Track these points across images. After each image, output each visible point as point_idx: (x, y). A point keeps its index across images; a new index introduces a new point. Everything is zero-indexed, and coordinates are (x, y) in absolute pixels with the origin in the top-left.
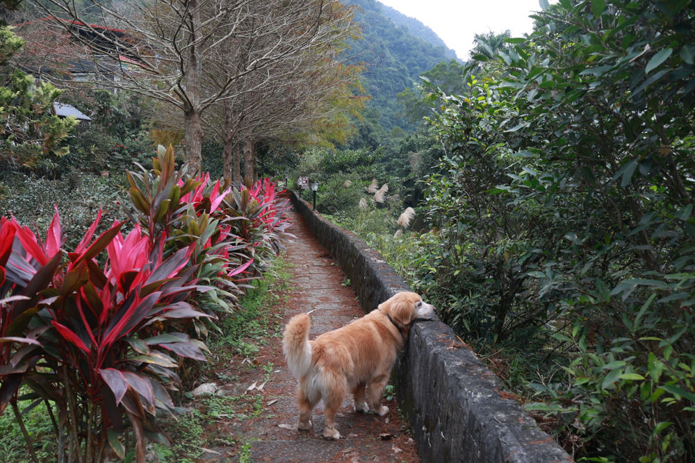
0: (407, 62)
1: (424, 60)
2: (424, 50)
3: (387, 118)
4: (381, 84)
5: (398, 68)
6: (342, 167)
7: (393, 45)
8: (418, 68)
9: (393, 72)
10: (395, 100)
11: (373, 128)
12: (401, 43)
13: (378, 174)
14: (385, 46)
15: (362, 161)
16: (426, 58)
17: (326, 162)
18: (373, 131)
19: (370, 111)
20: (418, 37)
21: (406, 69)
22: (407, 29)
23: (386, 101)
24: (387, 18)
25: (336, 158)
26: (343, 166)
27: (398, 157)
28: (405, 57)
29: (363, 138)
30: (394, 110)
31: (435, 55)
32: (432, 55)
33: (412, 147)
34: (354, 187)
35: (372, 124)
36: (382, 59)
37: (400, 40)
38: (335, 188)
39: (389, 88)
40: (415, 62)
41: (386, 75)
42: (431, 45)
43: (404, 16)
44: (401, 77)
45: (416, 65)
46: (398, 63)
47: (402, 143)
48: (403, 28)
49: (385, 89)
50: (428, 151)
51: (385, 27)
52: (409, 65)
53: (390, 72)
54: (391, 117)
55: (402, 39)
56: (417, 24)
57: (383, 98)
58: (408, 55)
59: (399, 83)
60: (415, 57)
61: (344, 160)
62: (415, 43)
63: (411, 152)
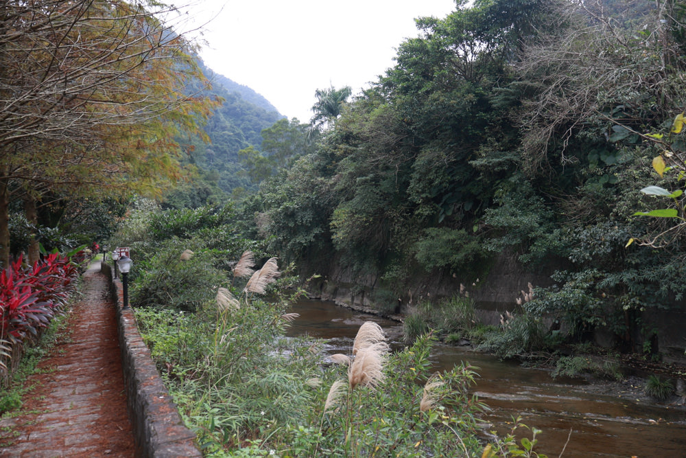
0: (241, 126)
1: (259, 124)
2: (258, 115)
3: (226, 181)
4: (217, 148)
5: (233, 132)
6: (178, 231)
7: (227, 111)
8: (253, 132)
9: (229, 136)
10: (232, 163)
11: (212, 191)
12: (235, 108)
13: (228, 238)
14: (219, 111)
15: (204, 222)
16: (260, 122)
17: (155, 225)
18: (212, 194)
19: (207, 173)
20: (252, 104)
21: (242, 133)
22: (240, 95)
23: (223, 165)
24: (219, 84)
25: (168, 219)
26: (179, 229)
27: (241, 218)
28: (239, 122)
29: (201, 202)
30: (232, 173)
31: (269, 120)
32: (266, 120)
33: (256, 207)
34: (196, 259)
35: (210, 187)
36: (217, 124)
37: (233, 105)
38: (167, 263)
39: (225, 152)
40: (251, 127)
41: (221, 139)
42: (265, 111)
43: (236, 84)
44: (236, 141)
45: (251, 129)
46: (233, 128)
47: (245, 203)
48: (236, 94)
49: (221, 153)
50: (280, 209)
51: (218, 92)
52: (245, 129)
53: (226, 136)
54: (229, 181)
55: (236, 104)
56: (250, 92)
57: (219, 161)
58: (243, 120)
59: (235, 147)
60: (249, 121)
61: (180, 221)
62: (249, 109)
63: (257, 212)
